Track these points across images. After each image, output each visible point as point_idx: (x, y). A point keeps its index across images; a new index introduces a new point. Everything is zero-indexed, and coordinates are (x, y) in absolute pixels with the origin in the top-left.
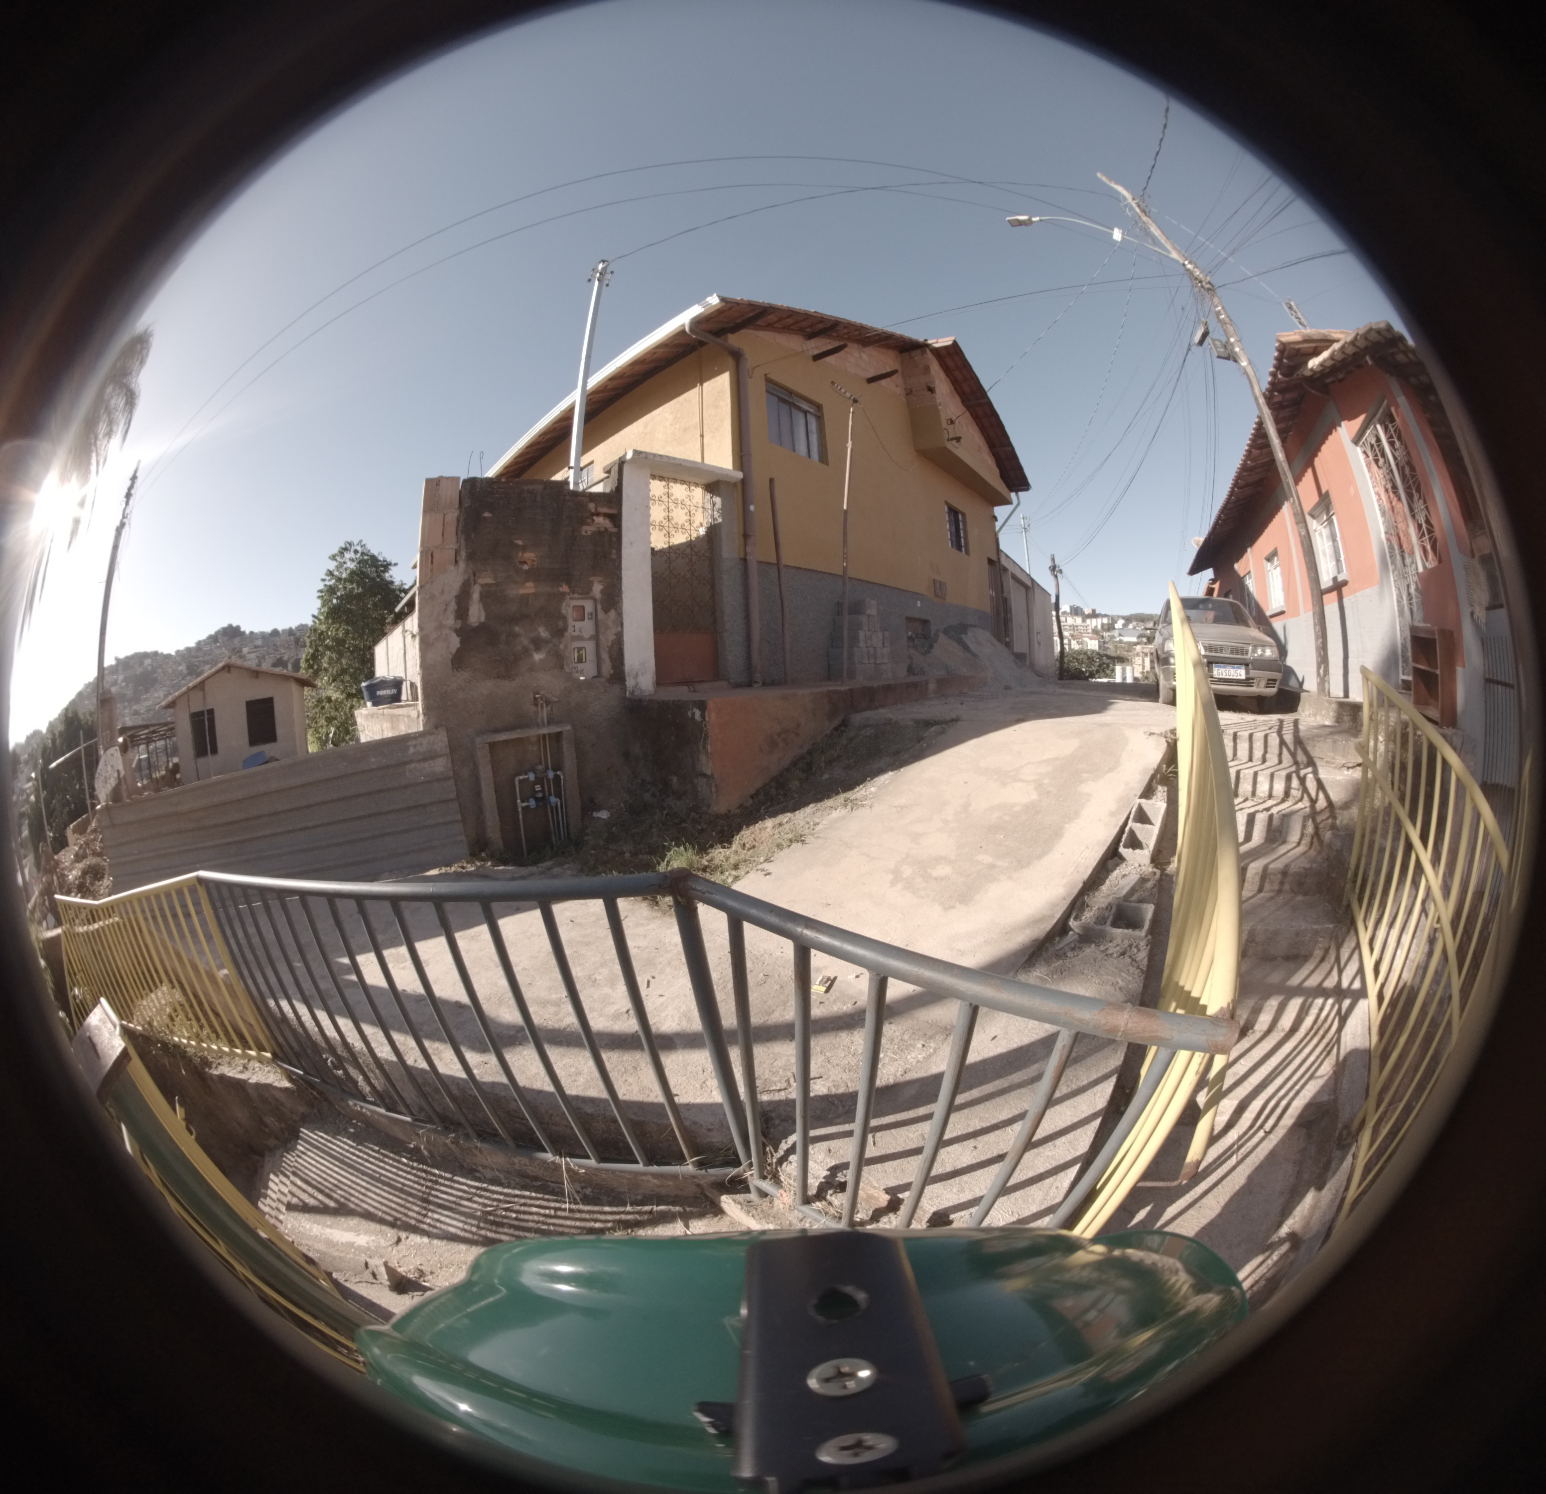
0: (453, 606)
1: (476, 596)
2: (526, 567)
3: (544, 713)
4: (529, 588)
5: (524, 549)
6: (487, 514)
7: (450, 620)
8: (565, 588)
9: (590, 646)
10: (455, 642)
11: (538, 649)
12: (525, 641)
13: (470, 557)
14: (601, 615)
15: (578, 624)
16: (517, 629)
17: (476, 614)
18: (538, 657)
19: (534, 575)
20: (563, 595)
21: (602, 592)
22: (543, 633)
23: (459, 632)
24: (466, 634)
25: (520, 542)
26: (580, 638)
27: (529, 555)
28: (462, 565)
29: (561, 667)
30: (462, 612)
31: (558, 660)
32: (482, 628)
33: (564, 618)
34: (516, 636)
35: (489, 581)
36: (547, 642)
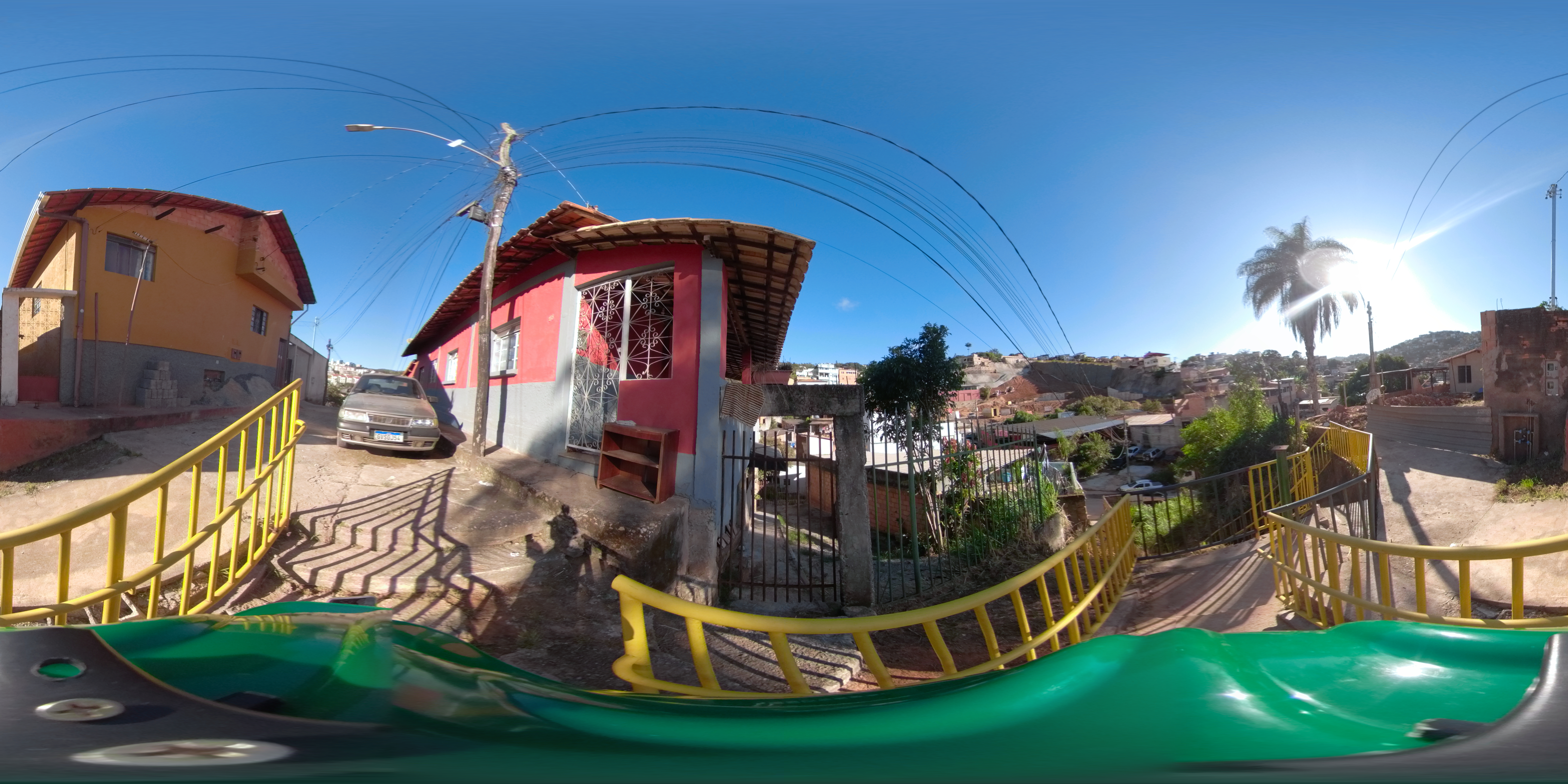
0: (1495, 363)
1: (1504, 359)
2: (1525, 347)
3: (1531, 409)
4: (1527, 356)
5: (1524, 339)
6: (1506, 326)
7: (1494, 368)
8: (1543, 356)
9: (1555, 382)
10: (1496, 376)
11: (1529, 382)
12: (1524, 379)
13: (1501, 344)
14: (1560, 368)
15: (1550, 372)
16: (1521, 373)
17: (1504, 366)
18: (1529, 385)
19: (1529, 350)
20: (1542, 359)
21: (1561, 358)
22: (1532, 375)
23: (1497, 373)
24: (1500, 374)
25: (1522, 337)
26: (1551, 378)
27: (1526, 342)
28: (1498, 346)
29: (1540, 390)
30: (1499, 365)
31: (1539, 387)
32: (1507, 372)
33: (1542, 369)
34: (1520, 376)
35: (1509, 353)
36: (1533, 379)
